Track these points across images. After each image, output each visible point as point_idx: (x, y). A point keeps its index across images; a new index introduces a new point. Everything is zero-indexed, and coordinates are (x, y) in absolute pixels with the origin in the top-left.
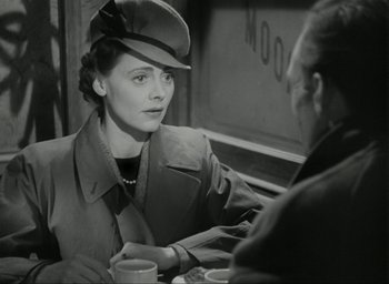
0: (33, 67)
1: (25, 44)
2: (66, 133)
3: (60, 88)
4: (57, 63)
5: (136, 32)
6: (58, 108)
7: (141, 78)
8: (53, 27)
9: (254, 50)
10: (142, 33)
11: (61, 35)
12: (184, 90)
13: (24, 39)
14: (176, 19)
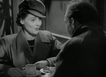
0: (5, 16)
1: (3, 10)
2: (13, 33)
3: (12, 22)
4: (11, 15)
5: (32, 8)
6: (11, 27)
7: (33, 20)
8: (10, 6)
9: (62, 11)
10: (33, 8)
11: (12, 8)
12: (44, 22)
13: (2, 9)
14: (42, 5)
